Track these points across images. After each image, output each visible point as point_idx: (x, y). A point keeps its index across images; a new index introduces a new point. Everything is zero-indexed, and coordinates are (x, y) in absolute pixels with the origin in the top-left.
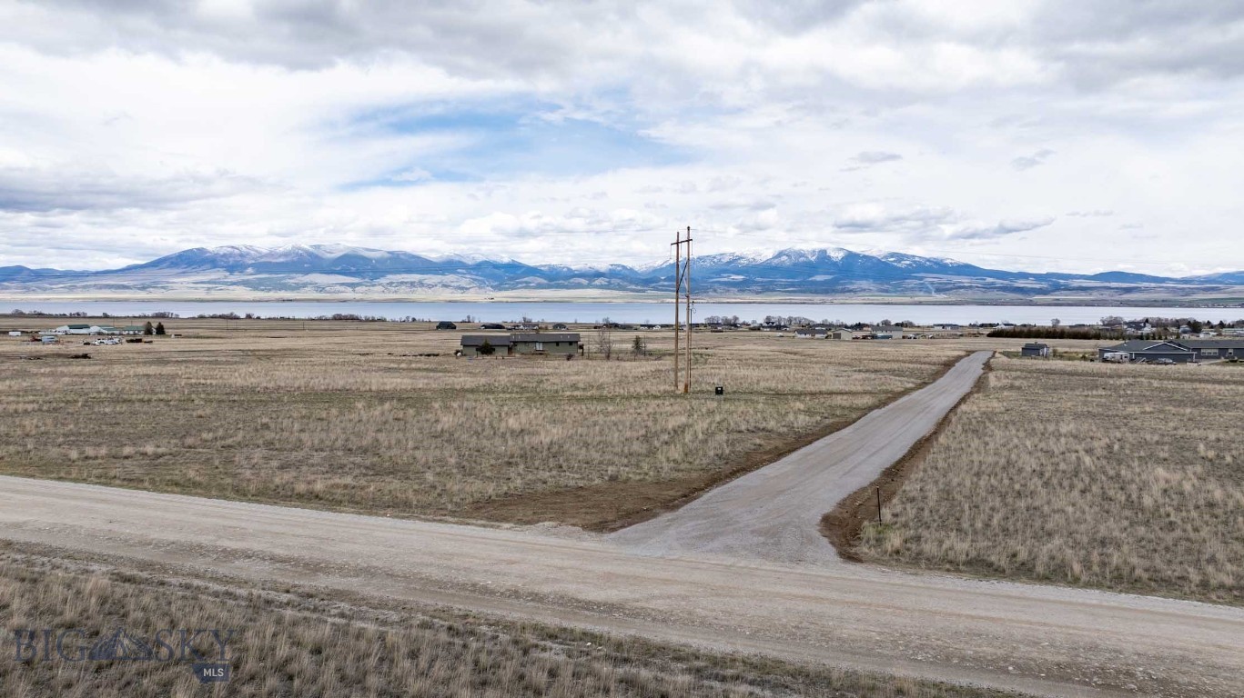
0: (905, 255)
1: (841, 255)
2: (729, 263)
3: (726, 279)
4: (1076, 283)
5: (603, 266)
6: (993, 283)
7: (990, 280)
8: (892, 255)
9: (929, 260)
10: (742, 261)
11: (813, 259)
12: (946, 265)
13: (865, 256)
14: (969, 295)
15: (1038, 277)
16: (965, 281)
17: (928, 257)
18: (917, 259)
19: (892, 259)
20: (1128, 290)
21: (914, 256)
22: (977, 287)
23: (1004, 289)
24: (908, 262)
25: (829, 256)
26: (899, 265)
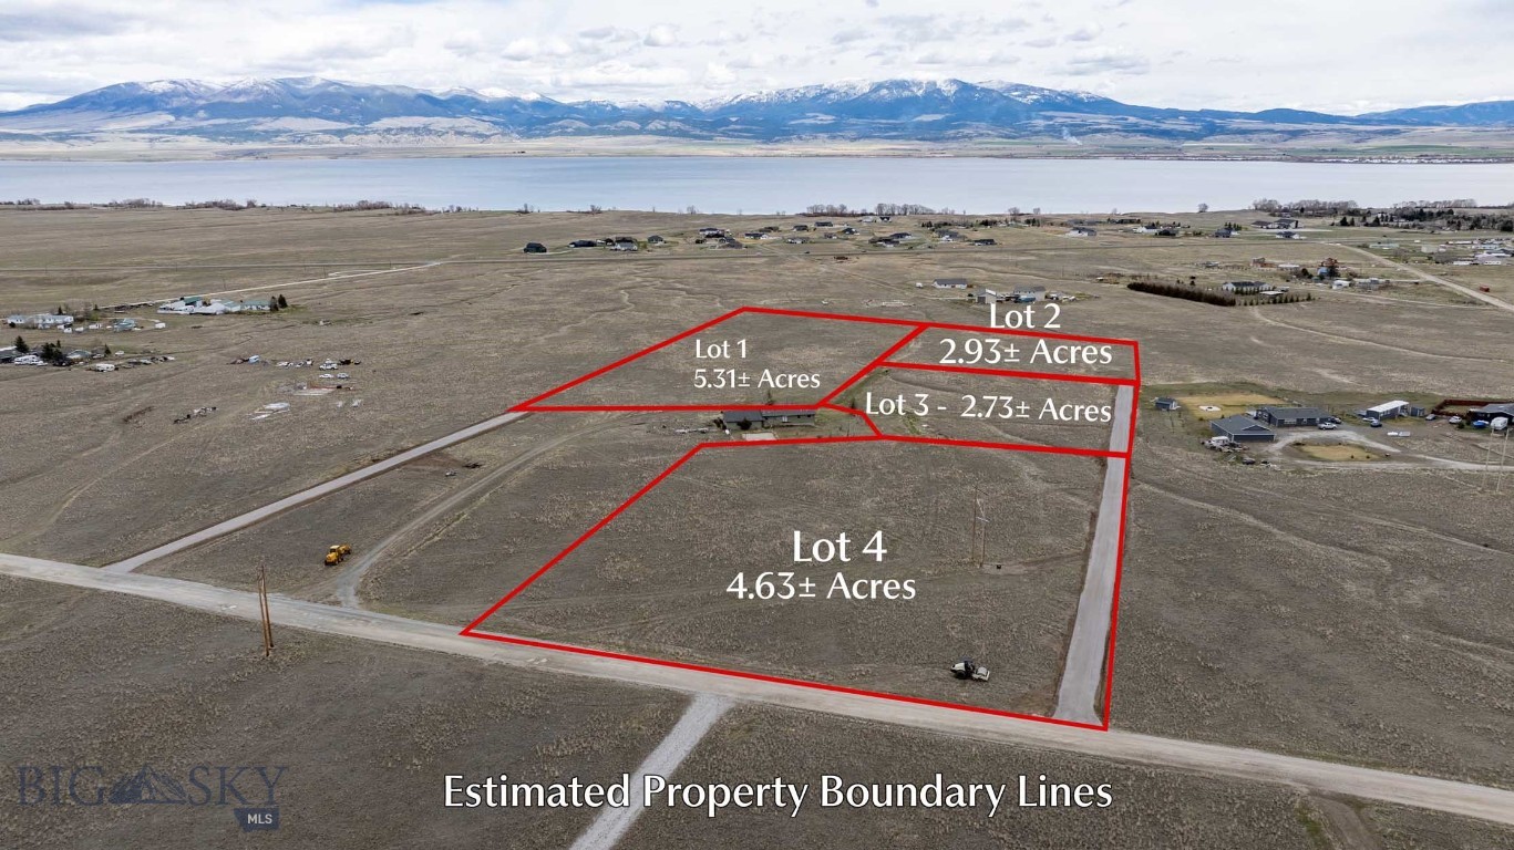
0: (1033, 89)
1: (954, 88)
2: (816, 98)
3: (812, 121)
4: (1236, 124)
5: (655, 101)
6: (1136, 125)
7: (1132, 119)
8: (1017, 87)
9: (1060, 95)
10: (832, 96)
11: (920, 93)
12: (1080, 102)
13: (983, 89)
14: (1108, 139)
15: (1191, 116)
16: (1102, 120)
17: (1059, 90)
18: (1046, 92)
19: (1016, 93)
20: (1295, 134)
21: (1043, 89)
22: (1117, 130)
23: (1148, 132)
24: (1035, 97)
25: (939, 90)
26: (1024, 101)
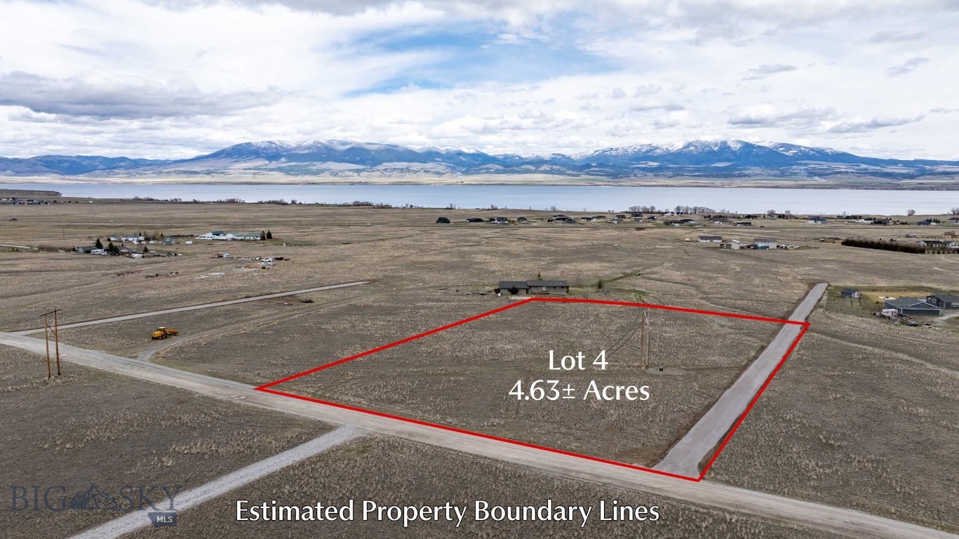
0: (794, 146)
1: (739, 146)
2: (648, 152)
3: (644, 166)
4: (940, 169)
5: (546, 153)
6: (866, 169)
7: (863, 166)
8: (782, 145)
9: (812, 150)
10: (658, 151)
11: (716, 149)
12: (827, 154)
13: (759, 147)
14: (845, 179)
15: (906, 164)
16: (842, 167)
17: (812, 147)
18: (802, 149)
19: (782, 149)
21: (800, 146)
22: (852, 172)
23: (875, 174)
24: (794, 151)
25: (729, 147)
26: (787, 154)
